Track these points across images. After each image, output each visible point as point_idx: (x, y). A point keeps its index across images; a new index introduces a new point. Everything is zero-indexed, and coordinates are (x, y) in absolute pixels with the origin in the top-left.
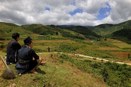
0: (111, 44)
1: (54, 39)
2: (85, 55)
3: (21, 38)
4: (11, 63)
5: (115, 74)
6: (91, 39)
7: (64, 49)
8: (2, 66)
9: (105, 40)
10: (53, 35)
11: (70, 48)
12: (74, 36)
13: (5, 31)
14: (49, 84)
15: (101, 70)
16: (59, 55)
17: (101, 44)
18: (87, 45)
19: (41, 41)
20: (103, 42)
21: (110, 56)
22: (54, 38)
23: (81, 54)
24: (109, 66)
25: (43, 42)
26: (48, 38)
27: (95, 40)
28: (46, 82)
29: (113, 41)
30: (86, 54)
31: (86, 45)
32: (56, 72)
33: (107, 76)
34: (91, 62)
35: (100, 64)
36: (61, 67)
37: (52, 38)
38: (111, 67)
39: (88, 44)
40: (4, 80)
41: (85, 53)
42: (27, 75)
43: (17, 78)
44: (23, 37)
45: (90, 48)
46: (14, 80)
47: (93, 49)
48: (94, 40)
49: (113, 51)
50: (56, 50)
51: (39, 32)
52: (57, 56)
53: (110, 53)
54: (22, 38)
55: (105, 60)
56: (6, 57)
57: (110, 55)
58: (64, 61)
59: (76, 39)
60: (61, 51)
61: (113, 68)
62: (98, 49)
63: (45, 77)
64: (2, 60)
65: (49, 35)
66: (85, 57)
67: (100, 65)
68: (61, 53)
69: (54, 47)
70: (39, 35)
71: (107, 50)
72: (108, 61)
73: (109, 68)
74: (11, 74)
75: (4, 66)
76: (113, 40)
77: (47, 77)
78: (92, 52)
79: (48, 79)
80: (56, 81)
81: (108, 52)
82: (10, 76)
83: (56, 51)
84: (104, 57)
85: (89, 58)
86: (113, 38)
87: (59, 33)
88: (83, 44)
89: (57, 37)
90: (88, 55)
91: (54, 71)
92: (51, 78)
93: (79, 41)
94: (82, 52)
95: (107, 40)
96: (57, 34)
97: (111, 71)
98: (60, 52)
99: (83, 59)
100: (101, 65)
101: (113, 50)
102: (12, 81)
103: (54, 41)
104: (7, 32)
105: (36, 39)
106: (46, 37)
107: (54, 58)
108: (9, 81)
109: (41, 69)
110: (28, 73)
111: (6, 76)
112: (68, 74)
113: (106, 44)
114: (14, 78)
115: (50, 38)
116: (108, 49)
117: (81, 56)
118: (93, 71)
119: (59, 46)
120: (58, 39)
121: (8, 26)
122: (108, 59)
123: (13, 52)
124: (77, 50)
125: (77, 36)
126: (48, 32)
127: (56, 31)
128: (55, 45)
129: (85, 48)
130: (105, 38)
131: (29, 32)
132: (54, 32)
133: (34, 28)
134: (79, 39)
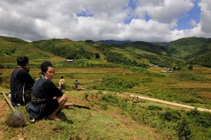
0: (201, 76)
1: (92, 66)
2: (150, 96)
3: (32, 65)
4: (18, 105)
5: (208, 133)
6: (162, 67)
7: (111, 85)
8: (5, 108)
9: (190, 68)
10: (89, 59)
11: (121, 83)
12: (130, 61)
13: (3, 52)
14: (77, 136)
15: (177, 124)
16: (100, 96)
17: (182, 76)
18: (155, 79)
19: (69, 70)
20: (185, 72)
21: (199, 100)
22: (91, 64)
23: (142, 94)
24: (195, 119)
25: (72, 72)
26: (81, 65)
27: (171, 68)
28: (73, 133)
29: (205, 70)
30: (152, 94)
31: (151, 77)
32: (90, 121)
33: (189, 134)
34: (161, 109)
35: (179, 114)
36: (101, 115)
37: (88, 65)
38: (200, 120)
39: (157, 75)
40: (9, 128)
41: (149, 93)
42: (45, 123)
43: (28, 126)
44: (35, 63)
45: (160, 84)
46: (25, 128)
47: (166, 85)
48: (168, 69)
49: (204, 89)
50: (95, 86)
51: (63, 54)
52: (97, 97)
53: (198, 93)
54: (34, 65)
55: (189, 107)
56: (10, 95)
57: (199, 97)
58: (109, 106)
59: (133, 67)
60: (104, 90)
61: (203, 123)
62: (176, 85)
63: (72, 127)
64: (5, 100)
65: (84, 59)
66: (150, 101)
67: (178, 117)
68: (105, 92)
69: (92, 81)
70: (64, 59)
71: (192, 87)
72: (193, 108)
73: (196, 122)
74: (19, 119)
75: (8, 109)
76: (205, 68)
77: (74, 127)
78: (164, 91)
79: (76, 130)
80: (89, 133)
81: (195, 92)
82: (19, 122)
83: (95, 88)
84: (186, 102)
85: (158, 103)
86: (205, 64)
87: (101, 55)
88: (147, 77)
89: (97, 62)
90: (156, 97)
91: (88, 119)
92: (82, 128)
93: (139, 71)
94: (145, 90)
95: (194, 68)
96: (98, 56)
97: (200, 127)
98: (102, 91)
99: (145, 105)
100: (180, 116)
101: (205, 87)
102: (21, 130)
103: (92, 71)
104: (7, 54)
105: (59, 67)
106: (77, 62)
107: (90, 100)
108: (17, 130)
109: (66, 114)
110: (46, 119)
111: (11, 122)
112: (111, 125)
113: (191, 75)
114: (24, 126)
115: (85, 64)
116: (195, 85)
117: (141, 99)
118: (162, 126)
119: (101, 80)
120: (100, 66)
121: (8, 43)
122: (194, 104)
123: (19, 87)
124: (136, 87)
125: (135, 61)
126: (81, 54)
127: (95, 52)
128: (94, 78)
129: (150, 83)
130: (190, 64)
131: (46, 53)
132: (92, 54)
133: (56, 46)
134: (140, 66)
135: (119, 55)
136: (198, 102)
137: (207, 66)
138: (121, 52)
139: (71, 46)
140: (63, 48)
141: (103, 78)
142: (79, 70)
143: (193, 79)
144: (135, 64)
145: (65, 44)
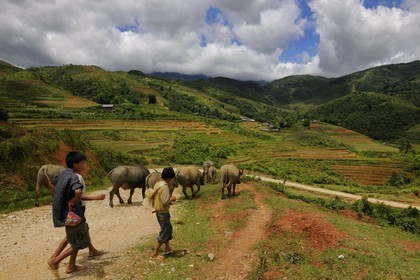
1: (151, 117)
6: (261, 121)
7: (190, 152)
9: (306, 125)
10: (138, 103)
11: (207, 150)
12: (208, 109)
17: (302, 138)
19: (108, 123)
21: (334, 178)
25: (116, 128)
26: (129, 114)
27: (275, 123)
29: (329, 129)
30: (262, 169)
37: (142, 114)
41: (256, 167)
44: (40, 109)
45: (270, 152)
47: (278, 154)
48: (272, 125)
49: (339, 161)
51: (90, 93)
53: (330, 167)
54: (39, 112)
57: (333, 174)
62: (294, 153)
69: (156, 145)
71: (320, 157)
76: (329, 125)
78: (279, 164)
81: (326, 165)
84: (316, 182)
86: (328, 119)
87: (159, 99)
93: (228, 128)
94: (248, 163)
95: (311, 126)
96: (153, 100)
101: (340, 157)
103: (151, 127)
105: (88, 117)
106: (122, 110)
113: (316, 137)
115: (137, 114)
116: (324, 153)
119: (171, 144)
124: (232, 157)
125: (216, 110)
126: (123, 94)
127: (148, 92)
128: (159, 140)
129: (254, 151)
130: (305, 118)
131: (56, 91)
132: (142, 96)
133: (75, 77)
134: (225, 119)
135: (189, 99)
136: (333, 182)
137: (331, 122)
138: (193, 95)
139: (104, 79)
140: (89, 83)
141: (175, 141)
142: (127, 125)
143: (321, 143)
144: (217, 115)
145: (92, 75)
